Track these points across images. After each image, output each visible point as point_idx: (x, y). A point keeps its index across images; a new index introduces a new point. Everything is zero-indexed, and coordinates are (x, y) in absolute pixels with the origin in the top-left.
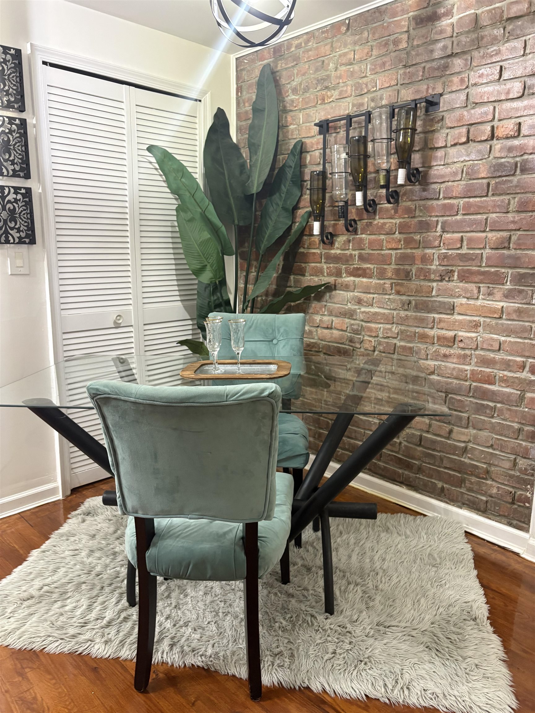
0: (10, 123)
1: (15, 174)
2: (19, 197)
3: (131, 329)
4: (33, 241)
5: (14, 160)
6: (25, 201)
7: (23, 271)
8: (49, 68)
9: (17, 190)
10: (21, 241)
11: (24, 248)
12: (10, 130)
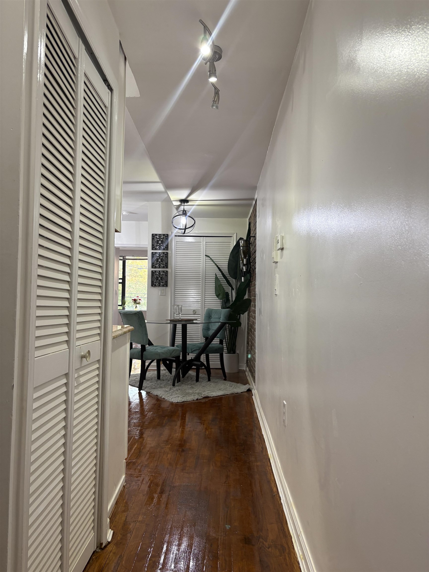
0: (163, 254)
1: (163, 267)
2: (164, 273)
3: (200, 316)
4: (167, 286)
5: (163, 263)
6: (165, 275)
7: (164, 294)
8: (177, 237)
9: (163, 271)
10: (163, 286)
11: (164, 288)
12: (163, 256)
